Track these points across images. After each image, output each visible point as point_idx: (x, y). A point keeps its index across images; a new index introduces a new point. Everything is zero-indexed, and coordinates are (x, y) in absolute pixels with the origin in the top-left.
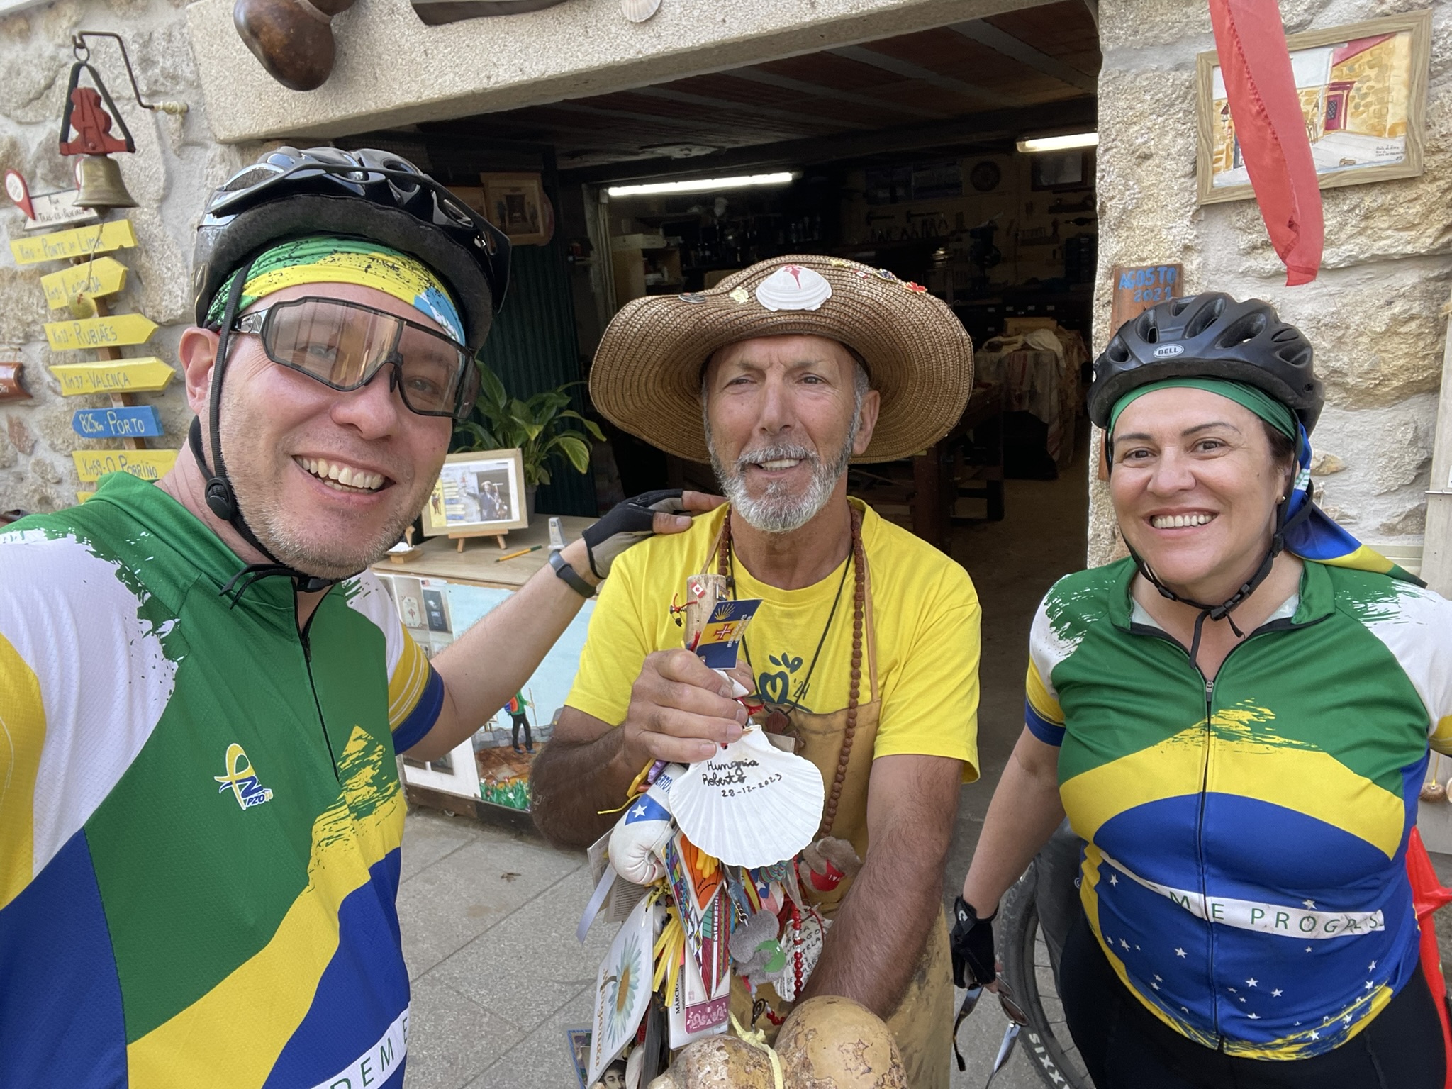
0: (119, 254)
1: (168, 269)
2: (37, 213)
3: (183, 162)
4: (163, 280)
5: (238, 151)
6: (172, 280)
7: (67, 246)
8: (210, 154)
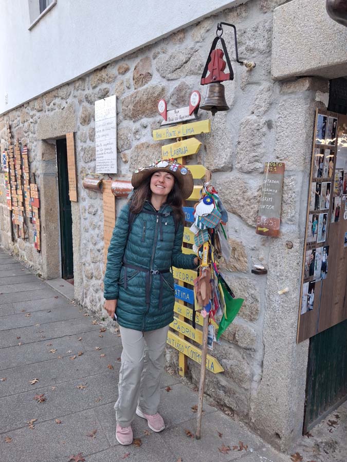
0: (200, 137)
1: (222, 145)
2: (168, 117)
3: (244, 93)
4: (218, 150)
5: (279, 85)
6: (222, 150)
7: (177, 132)
8: (261, 87)
